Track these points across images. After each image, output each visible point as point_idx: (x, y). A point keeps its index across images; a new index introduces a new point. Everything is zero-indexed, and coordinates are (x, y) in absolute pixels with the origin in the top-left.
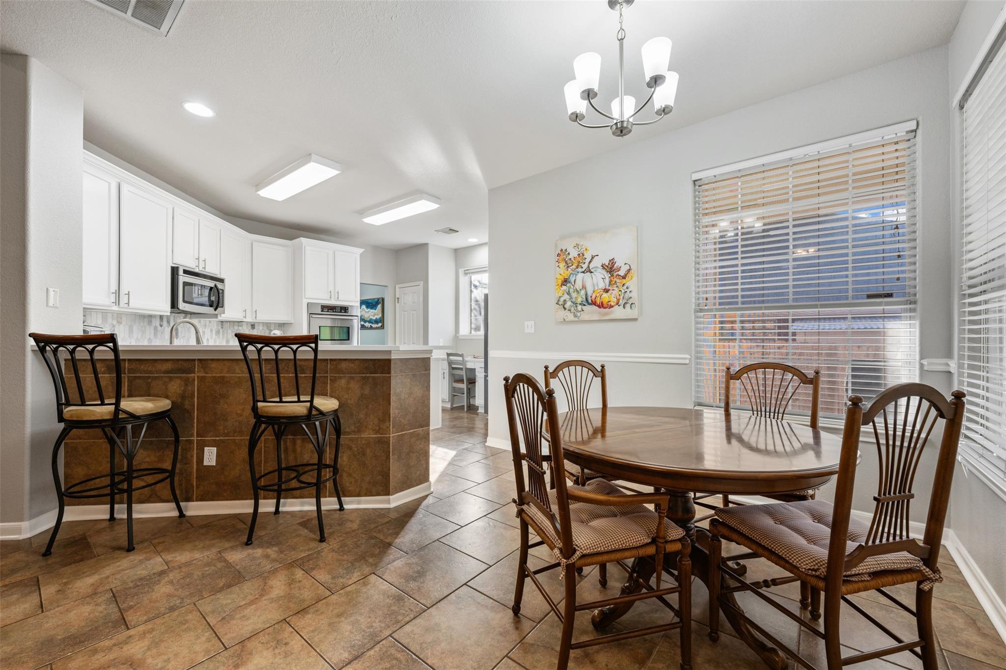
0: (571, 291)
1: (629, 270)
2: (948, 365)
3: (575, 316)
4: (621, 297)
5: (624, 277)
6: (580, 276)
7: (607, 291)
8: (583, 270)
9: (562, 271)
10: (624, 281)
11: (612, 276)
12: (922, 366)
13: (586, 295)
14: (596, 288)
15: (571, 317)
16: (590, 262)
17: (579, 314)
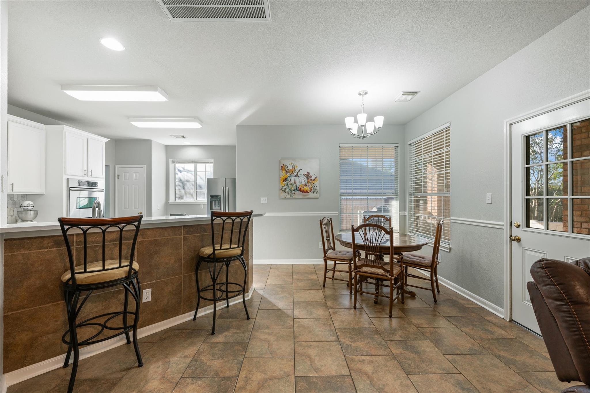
0: (289, 184)
1: (316, 178)
2: (405, 213)
3: (291, 196)
4: (313, 189)
5: (314, 180)
6: (293, 178)
7: (306, 185)
8: (295, 175)
9: (284, 174)
10: (314, 182)
11: (308, 179)
12: (400, 213)
13: (296, 186)
14: (301, 184)
15: (288, 196)
16: (298, 172)
17: (293, 195)
